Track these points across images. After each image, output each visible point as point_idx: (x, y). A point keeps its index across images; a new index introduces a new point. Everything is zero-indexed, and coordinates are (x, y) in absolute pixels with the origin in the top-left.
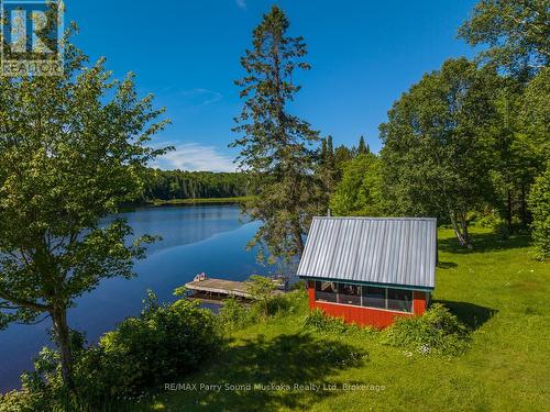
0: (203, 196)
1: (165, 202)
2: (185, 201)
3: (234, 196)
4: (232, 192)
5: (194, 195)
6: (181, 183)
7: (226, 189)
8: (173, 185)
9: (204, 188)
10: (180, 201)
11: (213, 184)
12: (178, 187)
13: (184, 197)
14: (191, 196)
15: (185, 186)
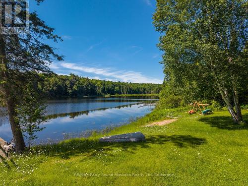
0: (129, 93)
1: (112, 95)
2: (120, 95)
3: (145, 93)
4: (144, 92)
5: (125, 93)
6: (120, 87)
7: (141, 90)
8: (116, 88)
9: (130, 89)
10: (118, 95)
11: (135, 88)
12: (118, 89)
13: (121, 94)
14: (124, 93)
15: (121, 88)
